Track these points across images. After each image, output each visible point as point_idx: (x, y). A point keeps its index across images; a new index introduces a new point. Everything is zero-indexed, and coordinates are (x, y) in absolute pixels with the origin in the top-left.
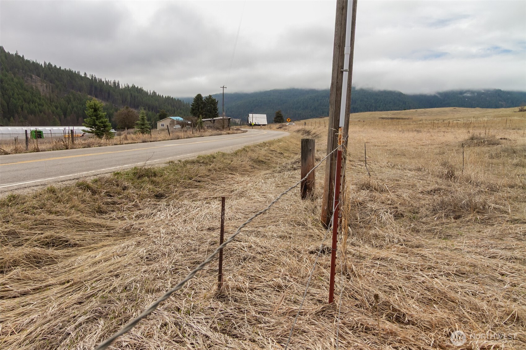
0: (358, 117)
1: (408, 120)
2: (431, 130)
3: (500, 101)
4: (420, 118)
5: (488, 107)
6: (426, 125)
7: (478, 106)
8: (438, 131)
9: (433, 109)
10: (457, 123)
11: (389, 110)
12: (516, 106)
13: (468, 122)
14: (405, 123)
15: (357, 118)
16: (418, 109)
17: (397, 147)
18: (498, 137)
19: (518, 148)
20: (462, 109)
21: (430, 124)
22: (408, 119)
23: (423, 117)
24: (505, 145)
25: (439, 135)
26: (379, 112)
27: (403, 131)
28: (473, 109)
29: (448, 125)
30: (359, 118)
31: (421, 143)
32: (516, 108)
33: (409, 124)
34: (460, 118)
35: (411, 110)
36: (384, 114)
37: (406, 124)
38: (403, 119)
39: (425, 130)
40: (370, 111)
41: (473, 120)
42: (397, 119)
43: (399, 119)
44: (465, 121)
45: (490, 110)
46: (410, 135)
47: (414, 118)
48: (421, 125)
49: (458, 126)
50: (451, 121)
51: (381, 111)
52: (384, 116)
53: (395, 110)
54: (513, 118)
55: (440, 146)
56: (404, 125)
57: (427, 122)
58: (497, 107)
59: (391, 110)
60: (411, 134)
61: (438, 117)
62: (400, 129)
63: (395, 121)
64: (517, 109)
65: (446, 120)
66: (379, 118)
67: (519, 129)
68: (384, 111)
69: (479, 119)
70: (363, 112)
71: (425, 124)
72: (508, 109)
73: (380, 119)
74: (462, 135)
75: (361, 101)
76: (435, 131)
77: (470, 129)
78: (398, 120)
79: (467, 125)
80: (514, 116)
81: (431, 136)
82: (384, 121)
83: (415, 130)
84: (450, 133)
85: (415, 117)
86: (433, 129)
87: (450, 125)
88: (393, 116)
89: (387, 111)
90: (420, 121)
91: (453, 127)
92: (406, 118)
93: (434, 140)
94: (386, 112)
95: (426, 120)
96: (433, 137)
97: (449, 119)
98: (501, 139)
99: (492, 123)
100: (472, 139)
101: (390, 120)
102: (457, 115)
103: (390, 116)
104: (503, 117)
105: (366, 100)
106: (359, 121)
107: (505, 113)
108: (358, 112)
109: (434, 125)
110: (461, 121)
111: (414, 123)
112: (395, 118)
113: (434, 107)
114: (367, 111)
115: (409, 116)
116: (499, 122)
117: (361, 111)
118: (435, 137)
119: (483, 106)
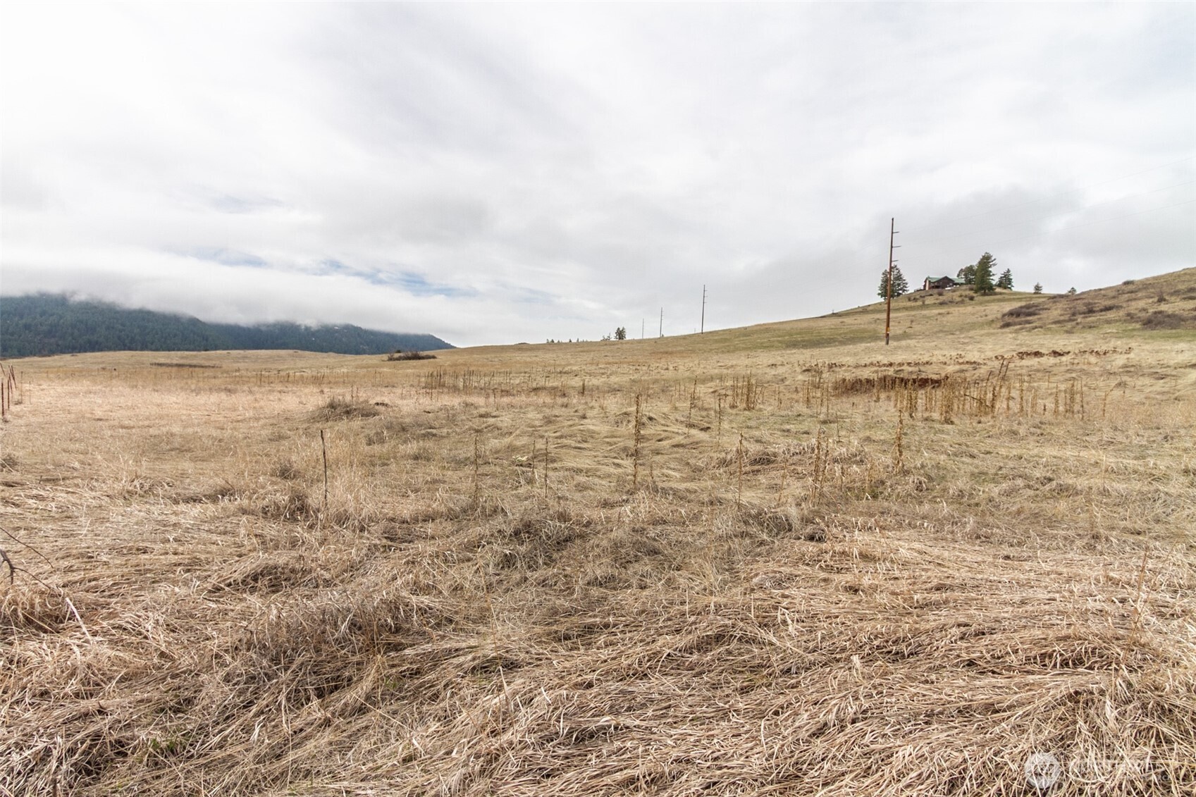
0: (100, 360)
1: (212, 370)
2: (256, 389)
3: (361, 344)
4: (236, 366)
5: (345, 353)
6: (247, 379)
7: (331, 351)
8: (270, 391)
9: (259, 351)
10: (302, 376)
11: (174, 350)
12: (383, 353)
13: (319, 375)
14: (206, 374)
15: (99, 363)
16: (231, 349)
17: (176, 429)
18: (372, 402)
19: (407, 420)
20: (307, 353)
21: (253, 377)
22: (213, 367)
23: (243, 364)
24: (385, 416)
25: (271, 398)
26: (150, 352)
27: (198, 391)
28: (325, 355)
29: (286, 379)
30: (103, 362)
31: (233, 415)
32: (384, 355)
33: (215, 377)
34: (306, 368)
35: (218, 352)
36: (162, 357)
37: (208, 377)
38: (202, 367)
39: (245, 388)
40: (130, 349)
41: (326, 371)
42: (191, 366)
43: (195, 366)
44: (315, 374)
45: (349, 357)
46: (210, 401)
47: (224, 366)
48: (237, 379)
49: (303, 381)
50: (291, 373)
51: (157, 350)
52: (162, 361)
53: (187, 350)
54: (382, 370)
55: (272, 421)
56: (204, 378)
57: (249, 374)
58: (358, 353)
59: (179, 350)
60: (214, 398)
61: (269, 366)
62: (193, 387)
63: (185, 371)
64: (385, 357)
65: (282, 370)
66: (152, 364)
67: (393, 387)
68: (163, 350)
69: (334, 370)
70: (115, 350)
71: (246, 377)
72: (373, 356)
73: (154, 367)
74: (313, 399)
75: (108, 328)
76: (263, 389)
77: (323, 386)
78: (191, 369)
79: (317, 380)
80: (382, 367)
81: (256, 400)
82: (161, 370)
83: (226, 389)
84: (290, 394)
85: (226, 365)
86: (260, 386)
87: (290, 379)
88: (181, 362)
89: (169, 351)
90: (236, 371)
91: (295, 382)
92: (209, 366)
93: (261, 408)
94: (167, 352)
95: (247, 370)
96: (259, 402)
97: (287, 369)
98: (377, 404)
99: (355, 377)
100: (332, 406)
101: (175, 369)
102: (300, 364)
103: (175, 362)
104: (369, 367)
105: (120, 327)
106: (104, 369)
107: (370, 362)
108: (101, 350)
109: (261, 379)
110: (308, 373)
111: (225, 375)
112: (187, 365)
113: (261, 349)
114: (124, 350)
115: (214, 362)
116: (364, 376)
117: (109, 349)
118: (262, 403)
119: (338, 352)
